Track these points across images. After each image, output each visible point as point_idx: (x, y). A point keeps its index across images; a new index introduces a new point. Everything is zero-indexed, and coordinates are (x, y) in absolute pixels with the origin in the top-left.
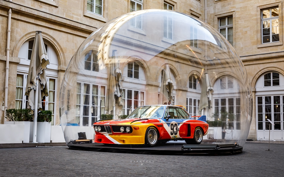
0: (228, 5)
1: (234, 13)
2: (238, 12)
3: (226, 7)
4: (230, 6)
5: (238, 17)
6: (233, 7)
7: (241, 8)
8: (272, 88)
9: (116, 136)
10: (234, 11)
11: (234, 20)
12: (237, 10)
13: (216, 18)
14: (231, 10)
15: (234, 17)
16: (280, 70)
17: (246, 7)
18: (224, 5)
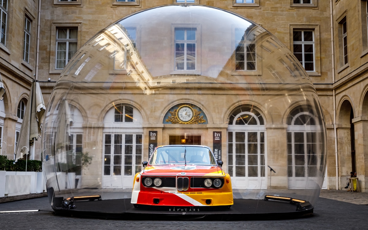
0: (72, 13)
1: (79, 24)
2: (86, 25)
3: (69, 15)
4: (74, 15)
5: (85, 32)
6: (79, 18)
7: (89, 20)
8: (124, 124)
9: (195, 193)
10: (80, 23)
11: (79, 33)
12: (85, 22)
13: (54, 27)
14: (75, 20)
15: (79, 30)
16: (136, 104)
17: (97, 21)
18: (66, 12)
